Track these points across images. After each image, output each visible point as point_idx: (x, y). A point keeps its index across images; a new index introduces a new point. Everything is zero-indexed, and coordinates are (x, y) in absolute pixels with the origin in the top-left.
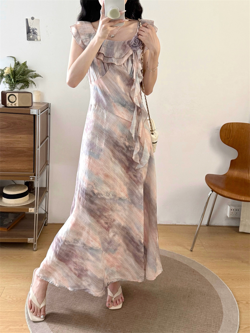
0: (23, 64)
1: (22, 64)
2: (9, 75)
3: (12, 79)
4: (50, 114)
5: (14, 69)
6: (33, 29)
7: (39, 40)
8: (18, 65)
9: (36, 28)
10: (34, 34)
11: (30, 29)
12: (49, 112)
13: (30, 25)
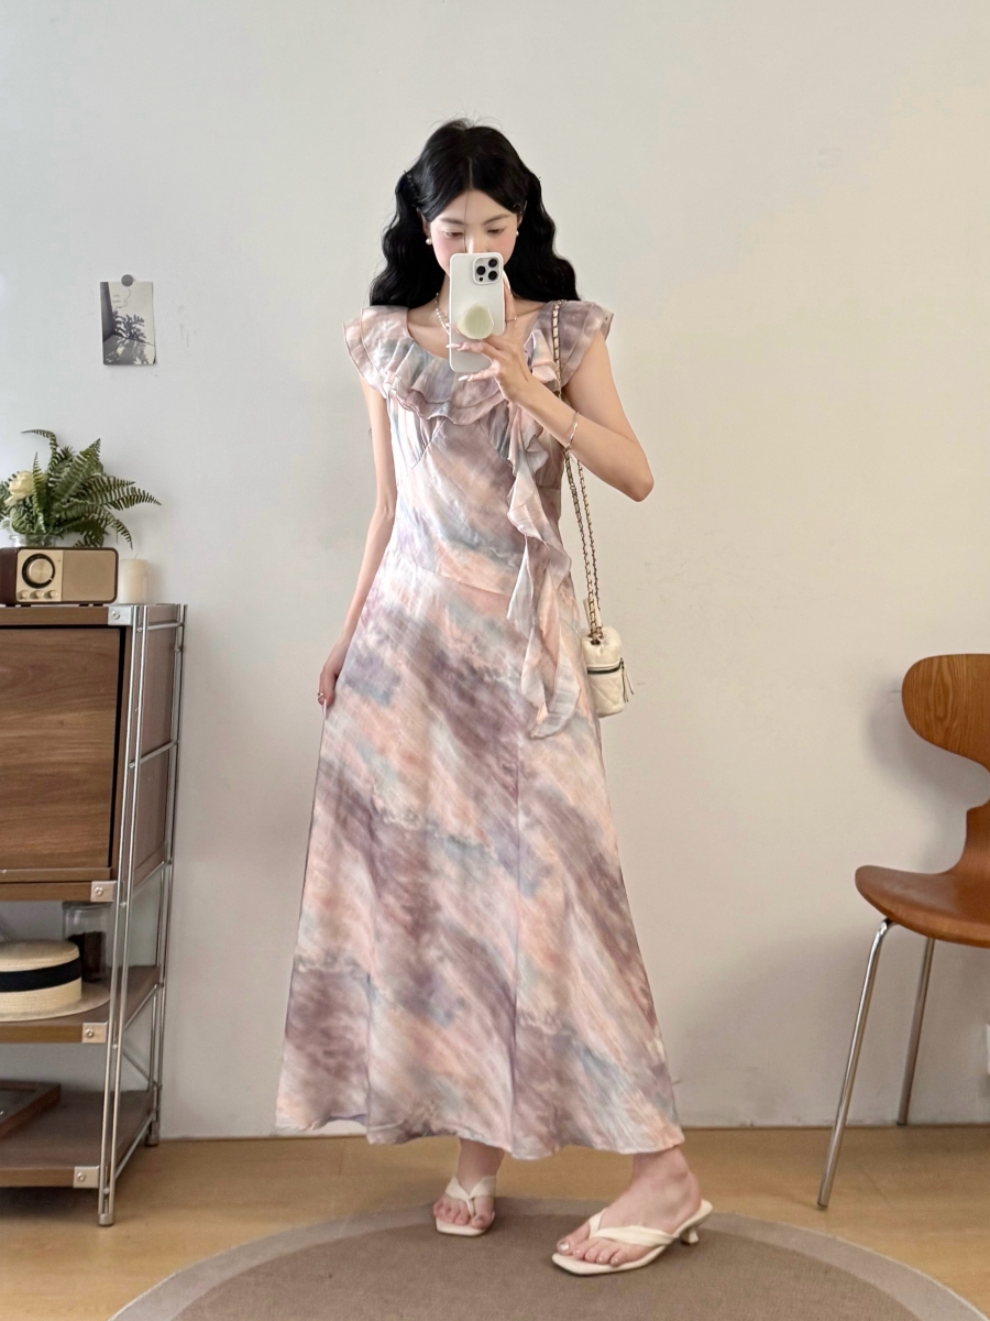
0: (85, 454)
1: (81, 453)
2: (27, 500)
3: (37, 516)
4: (182, 649)
5: (50, 475)
6: (130, 319)
7: (151, 361)
8: (62, 460)
9: (141, 315)
10: (131, 339)
11: (118, 319)
12: (179, 642)
13: (117, 308)
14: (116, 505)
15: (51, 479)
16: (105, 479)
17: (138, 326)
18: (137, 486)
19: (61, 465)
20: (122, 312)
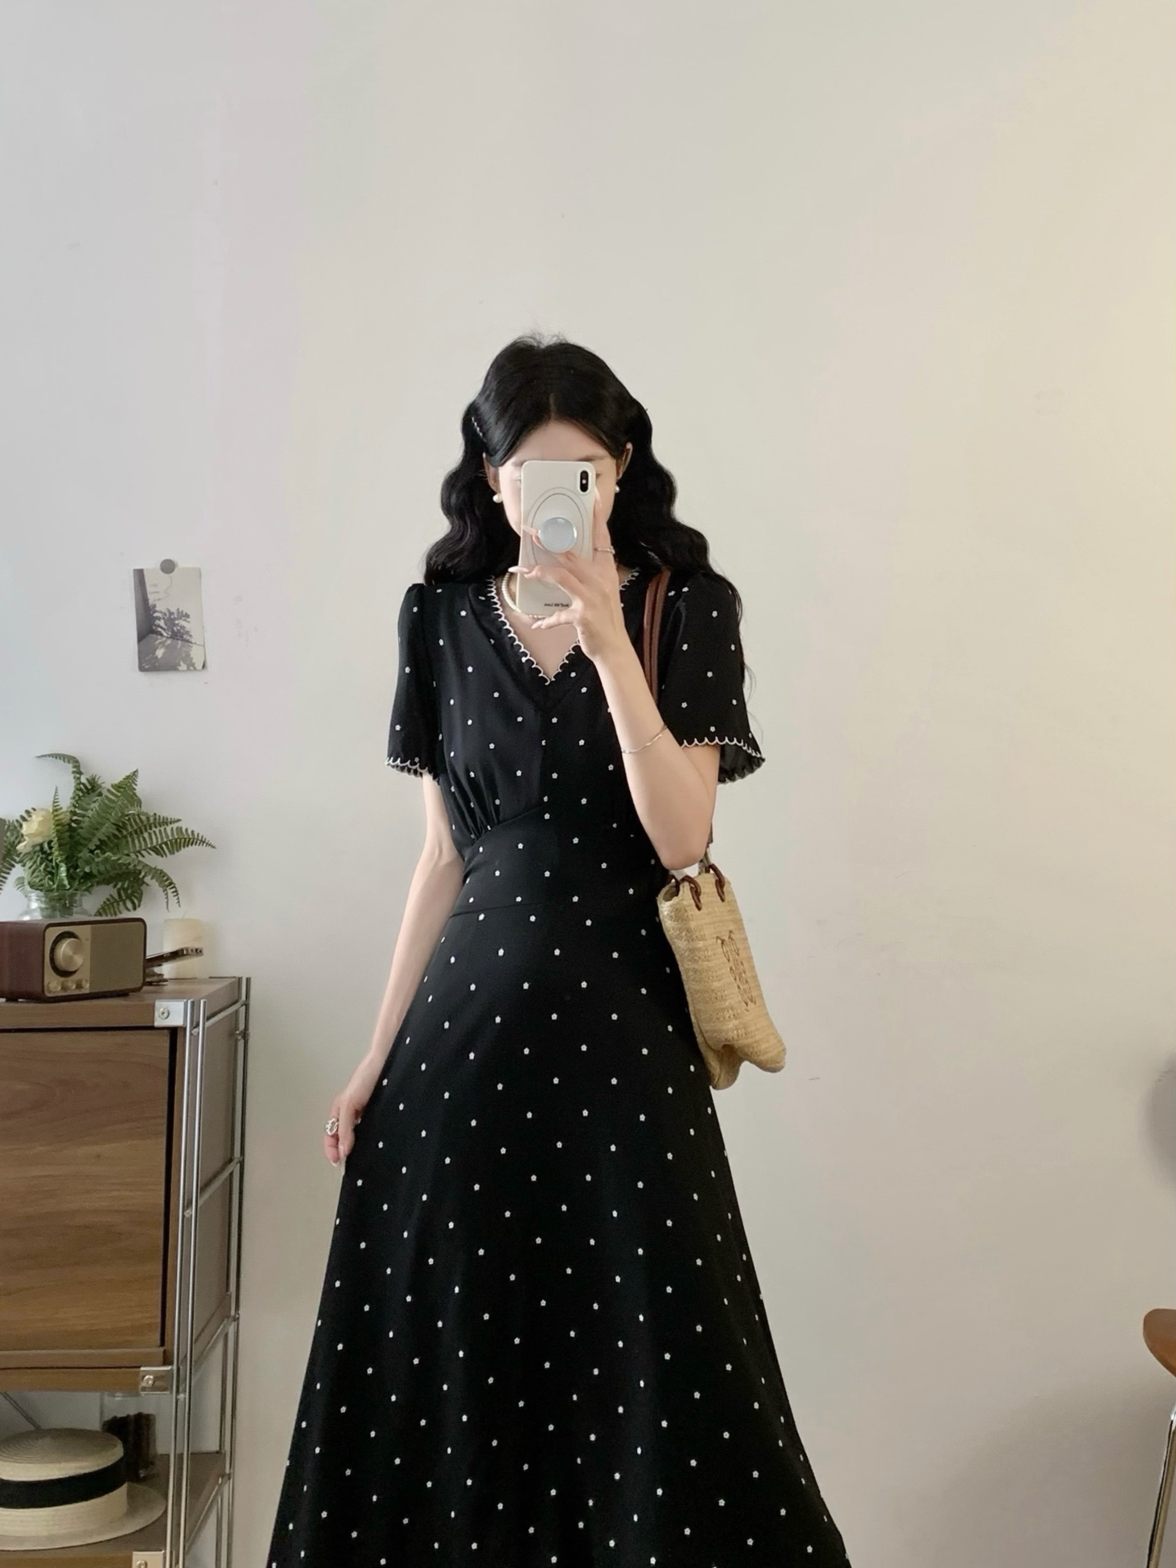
0: (118, 787)
1: (112, 786)
2: (46, 846)
3: (57, 865)
4: (245, 1033)
5: (74, 813)
6: (171, 614)
7: (199, 666)
8: (89, 794)
9: (185, 609)
10: (174, 639)
11: (156, 615)
12: (242, 1027)
13: (155, 600)
14: (158, 851)
15: (75, 818)
16: (143, 818)
17: (182, 623)
18: (183, 825)
19: (86, 799)
20: (161, 607)
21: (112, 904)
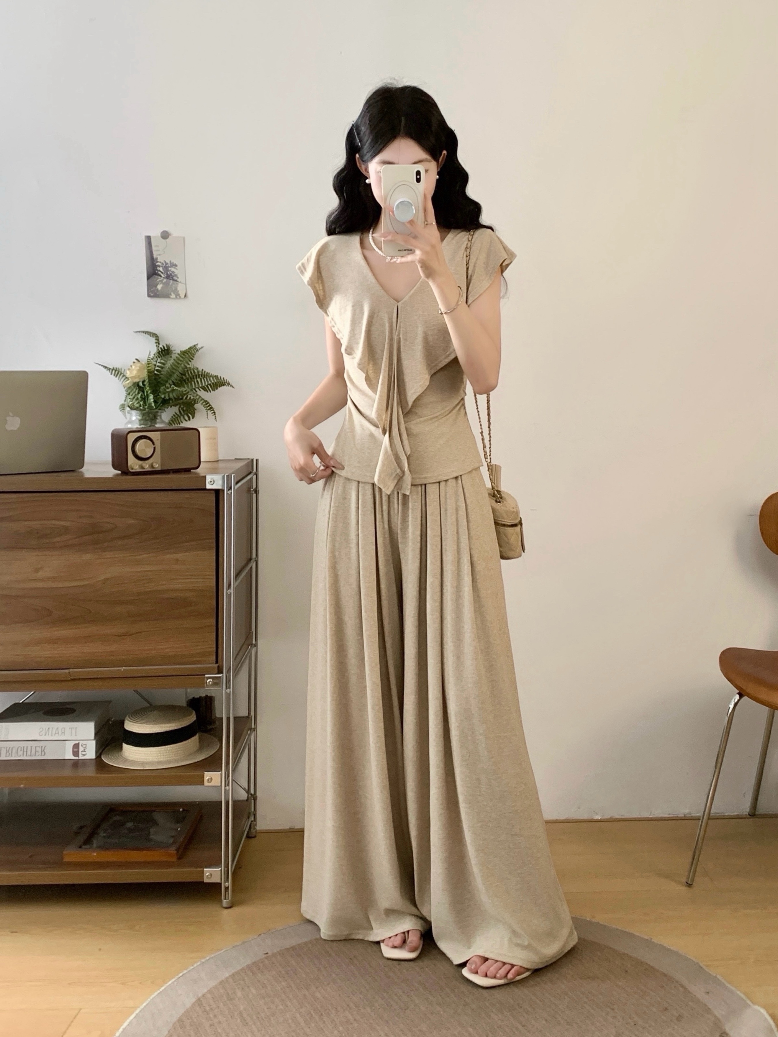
3: (148, 395)
4: (255, 490)
6: (166, 264)
7: (182, 296)
9: (175, 261)
10: (168, 279)
11: (157, 264)
12: (254, 487)
13: (157, 255)
14: (205, 389)
17: (173, 269)
20: (161, 259)
21: (177, 418)
